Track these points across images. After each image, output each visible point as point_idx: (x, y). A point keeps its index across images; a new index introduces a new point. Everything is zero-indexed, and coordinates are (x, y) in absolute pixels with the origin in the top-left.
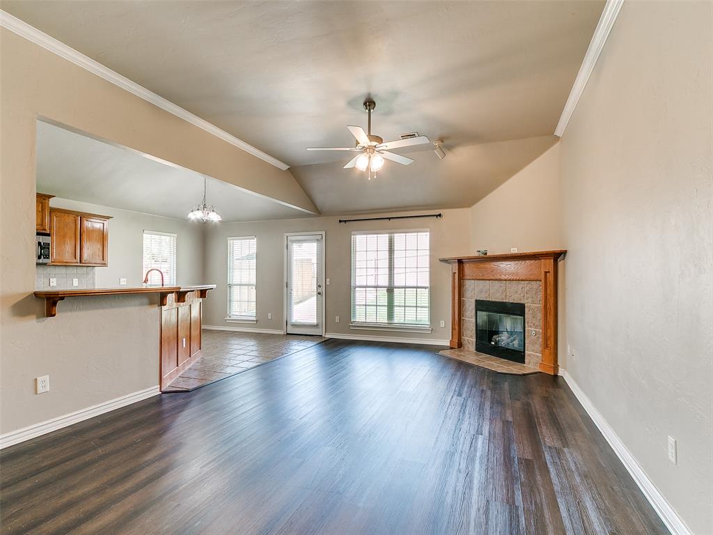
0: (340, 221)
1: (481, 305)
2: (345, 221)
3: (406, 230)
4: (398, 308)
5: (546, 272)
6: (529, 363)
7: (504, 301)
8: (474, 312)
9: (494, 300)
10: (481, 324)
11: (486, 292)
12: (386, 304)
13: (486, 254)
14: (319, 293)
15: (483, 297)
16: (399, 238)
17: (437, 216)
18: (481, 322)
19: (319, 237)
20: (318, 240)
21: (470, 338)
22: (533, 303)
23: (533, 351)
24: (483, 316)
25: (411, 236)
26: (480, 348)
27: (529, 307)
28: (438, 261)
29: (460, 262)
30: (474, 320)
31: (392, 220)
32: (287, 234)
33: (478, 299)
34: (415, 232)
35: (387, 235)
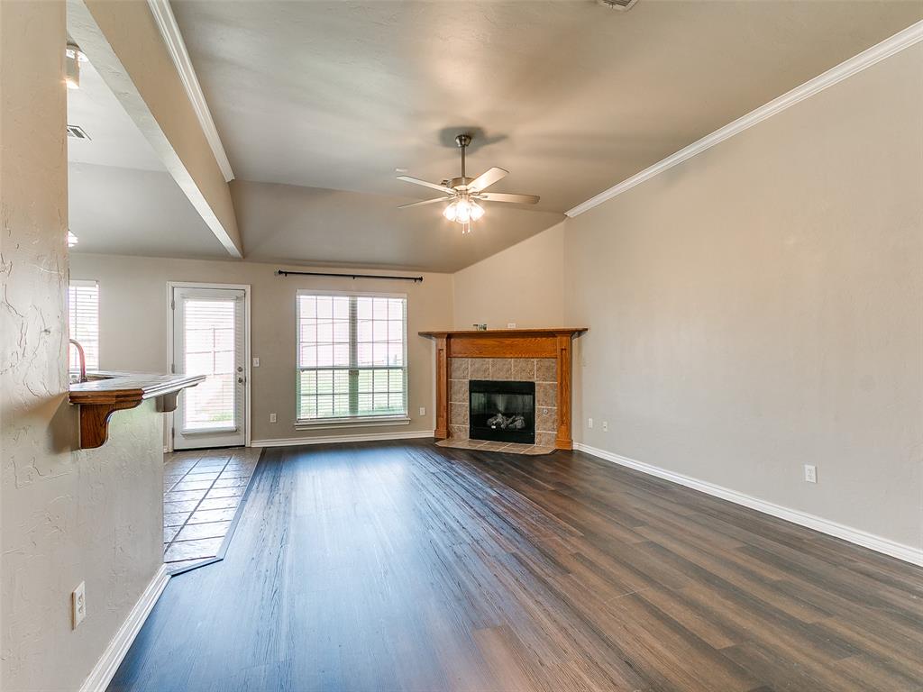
0: (280, 272)
1: (475, 386)
2: (286, 273)
3: (374, 293)
4: (363, 396)
5: (562, 349)
6: (540, 442)
7: (509, 380)
8: (468, 393)
9: (495, 379)
10: (476, 408)
11: (485, 371)
12: (348, 391)
13: (485, 329)
14: (240, 381)
15: (480, 377)
16: (364, 304)
17: (415, 279)
18: (476, 404)
19: (241, 294)
20: (237, 298)
21: (462, 424)
22: (545, 380)
23: (545, 429)
24: (480, 399)
25: (380, 302)
26: (475, 434)
27: (539, 385)
28: (419, 335)
29: (450, 336)
30: (468, 403)
31: (356, 279)
32: (174, 284)
33: (473, 379)
34: (385, 297)
35: (348, 298)
